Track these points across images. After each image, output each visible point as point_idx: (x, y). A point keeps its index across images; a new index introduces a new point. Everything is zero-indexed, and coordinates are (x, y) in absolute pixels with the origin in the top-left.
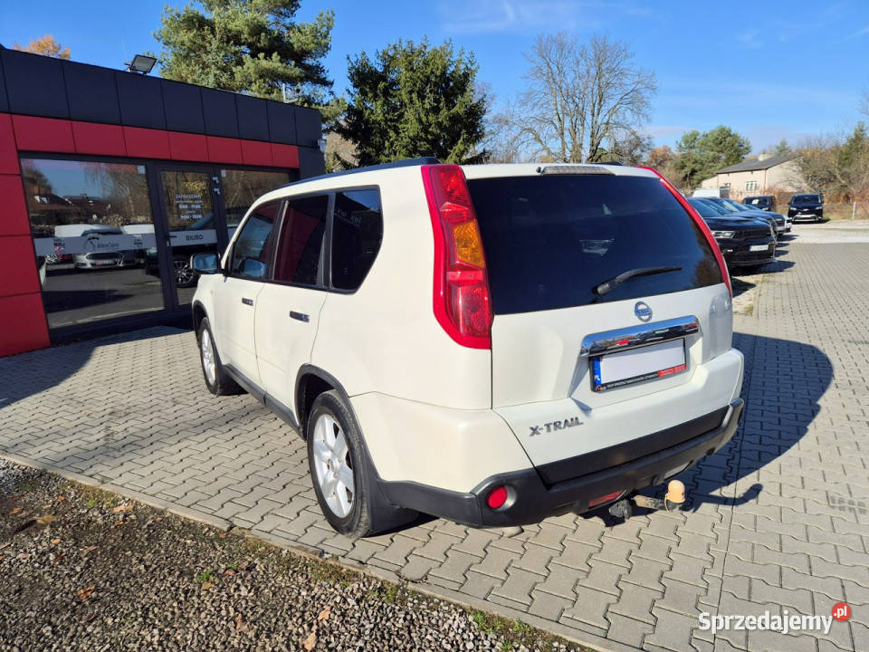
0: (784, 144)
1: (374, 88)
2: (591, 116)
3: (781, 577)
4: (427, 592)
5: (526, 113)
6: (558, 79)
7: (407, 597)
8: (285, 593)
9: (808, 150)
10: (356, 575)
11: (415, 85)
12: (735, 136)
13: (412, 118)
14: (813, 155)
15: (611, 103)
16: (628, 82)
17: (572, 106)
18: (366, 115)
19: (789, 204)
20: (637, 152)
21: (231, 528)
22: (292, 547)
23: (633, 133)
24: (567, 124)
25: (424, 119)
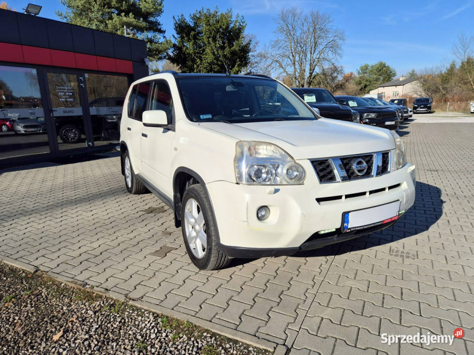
0: (413, 71)
1: (188, 35)
2: (310, 55)
3: (350, 293)
4: (139, 306)
5: (275, 52)
6: (292, 33)
7: (127, 309)
8: (54, 308)
9: (425, 76)
10: (101, 297)
11: (211, 33)
12: (388, 67)
13: (209, 52)
14: (428, 77)
15: (321, 47)
16: (330, 36)
17: (300, 48)
18: (184, 50)
19: (414, 103)
20: (335, 75)
21: (36, 271)
22: (68, 282)
23: (333, 64)
24: (297, 58)
25: (216, 53)
